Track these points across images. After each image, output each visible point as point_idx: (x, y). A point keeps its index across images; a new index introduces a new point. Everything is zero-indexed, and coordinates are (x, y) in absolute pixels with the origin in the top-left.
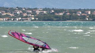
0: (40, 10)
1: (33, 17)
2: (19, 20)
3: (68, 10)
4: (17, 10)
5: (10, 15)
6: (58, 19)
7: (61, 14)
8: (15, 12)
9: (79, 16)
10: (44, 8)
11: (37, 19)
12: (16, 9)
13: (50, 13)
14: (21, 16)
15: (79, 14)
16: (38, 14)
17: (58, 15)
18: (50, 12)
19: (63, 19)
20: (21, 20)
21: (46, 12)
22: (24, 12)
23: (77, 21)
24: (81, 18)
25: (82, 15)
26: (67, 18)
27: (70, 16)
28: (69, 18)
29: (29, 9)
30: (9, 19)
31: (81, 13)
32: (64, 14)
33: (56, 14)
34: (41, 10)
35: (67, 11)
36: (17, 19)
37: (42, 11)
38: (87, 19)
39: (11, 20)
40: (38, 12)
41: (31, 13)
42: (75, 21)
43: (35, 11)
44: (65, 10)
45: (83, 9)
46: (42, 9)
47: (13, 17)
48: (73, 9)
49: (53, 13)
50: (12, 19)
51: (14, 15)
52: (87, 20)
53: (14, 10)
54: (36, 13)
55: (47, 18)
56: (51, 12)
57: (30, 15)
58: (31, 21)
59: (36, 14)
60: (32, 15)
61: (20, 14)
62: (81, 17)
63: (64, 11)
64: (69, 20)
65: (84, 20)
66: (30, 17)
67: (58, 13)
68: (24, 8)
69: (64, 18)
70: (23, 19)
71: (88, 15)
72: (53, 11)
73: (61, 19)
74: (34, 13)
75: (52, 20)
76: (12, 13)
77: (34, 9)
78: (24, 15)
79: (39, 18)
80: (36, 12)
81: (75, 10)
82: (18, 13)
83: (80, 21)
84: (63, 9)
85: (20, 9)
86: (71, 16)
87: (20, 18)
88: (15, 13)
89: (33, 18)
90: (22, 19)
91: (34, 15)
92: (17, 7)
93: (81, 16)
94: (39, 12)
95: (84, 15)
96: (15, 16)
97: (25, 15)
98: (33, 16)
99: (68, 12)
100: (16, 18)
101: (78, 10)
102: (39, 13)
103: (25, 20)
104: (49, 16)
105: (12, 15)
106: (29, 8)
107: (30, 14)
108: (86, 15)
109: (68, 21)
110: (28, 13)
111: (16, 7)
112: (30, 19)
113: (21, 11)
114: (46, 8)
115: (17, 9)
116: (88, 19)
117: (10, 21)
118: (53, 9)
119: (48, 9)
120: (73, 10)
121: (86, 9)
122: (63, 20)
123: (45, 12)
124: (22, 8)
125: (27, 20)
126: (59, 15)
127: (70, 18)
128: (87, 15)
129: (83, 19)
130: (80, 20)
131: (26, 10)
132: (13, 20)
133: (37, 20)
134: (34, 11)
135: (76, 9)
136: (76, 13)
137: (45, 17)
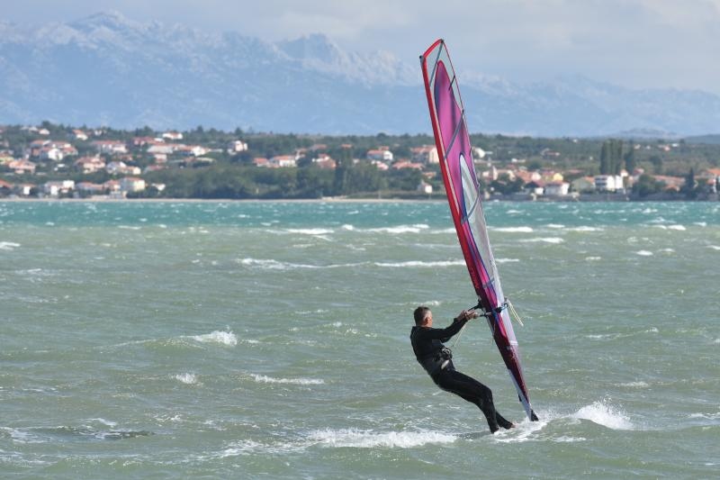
0: (167, 141)
1: (140, 177)
2: (61, 195)
3: (319, 142)
4: (45, 137)
5: (14, 164)
6: (274, 188)
7: (287, 162)
8: (37, 148)
9: (383, 173)
10: (191, 127)
11: (161, 187)
12: (36, 136)
13: (225, 154)
14: (71, 168)
15: (383, 161)
16: (162, 164)
17: (273, 169)
18: (225, 149)
19: (299, 187)
20: (76, 194)
21: (203, 152)
22: (85, 150)
23: (376, 197)
24: (392, 185)
25: (400, 166)
26: (321, 181)
27: (339, 172)
28: (330, 182)
29: (111, 135)
30: (11, 186)
31: (389, 155)
32: (301, 163)
33: (262, 163)
34: (178, 141)
35: (315, 147)
36: (54, 190)
37: (182, 146)
38: (429, 189)
39: (19, 193)
40: (160, 151)
41: (122, 154)
42: (366, 197)
43: (146, 146)
44: (306, 142)
45: (399, 133)
46: (180, 136)
47: (27, 177)
48: (345, 135)
49: (243, 156)
50: (27, 190)
51: (32, 167)
52: (426, 196)
53: (30, 140)
54: (151, 154)
55: (215, 181)
56: (230, 151)
57: (123, 165)
58: (129, 196)
59: (153, 161)
60: (129, 164)
61: (62, 162)
62: (392, 179)
63: (299, 147)
64: (332, 195)
65: (413, 192)
66: (120, 176)
67: (269, 157)
68: (84, 129)
69: (306, 184)
70: (87, 186)
71: (430, 166)
72: (240, 146)
73: (287, 190)
74: (140, 157)
75: (243, 195)
76: (17, 156)
77: (138, 133)
78: (87, 165)
79: (171, 184)
80: (152, 149)
81: (353, 139)
82: (53, 154)
83: (392, 197)
84: (292, 136)
85: (60, 133)
86: (346, 173)
87: (69, 184)
88: (36, 153)
89: (140, 185)
90: (77, 189)
91: (142, 167)
92: (46, 125)
93: (393, 172)
94: (168, 149)
95: (408, 169)
96: (38, 169)
97: (92, 165)
98: (137, 171)
99: (323, 152)
100: (44, 180)
101: (371, 139)
102: (168, 154)
103: (98, 193)
104: (222, 170)
105: (20, 166)
106: (109, 130)
107: (118, 161)
108: (418, 166)
109: (330, 199)
110: (108, 158)
111: (40, 124)
112: (121, 190)
113: (68, 146)
114: (200, 129)
115: (44, 132)
116: (435, 188)
117: (15, 199)
118: (239, 134)
119: (212, 132)
120: (344, 140)
121: (413, 134)
122: (298, 192)
123: (198, 151)
124: (70, 130)
125: (107, 192)
126: (277, 166)
127: (335, 184)
128: (424, 170)
129: (403, 188)
130: (388, 192)
131: (92, 137)
132: (33, 193)
133: (163, 195)
134: (137, 143)
135: (359, 134)
136: (362, 154)
137: (201, 179)
